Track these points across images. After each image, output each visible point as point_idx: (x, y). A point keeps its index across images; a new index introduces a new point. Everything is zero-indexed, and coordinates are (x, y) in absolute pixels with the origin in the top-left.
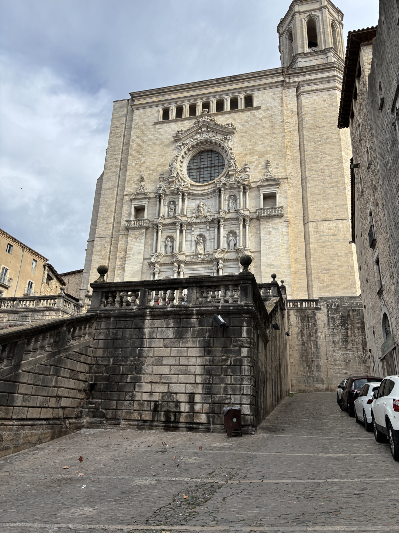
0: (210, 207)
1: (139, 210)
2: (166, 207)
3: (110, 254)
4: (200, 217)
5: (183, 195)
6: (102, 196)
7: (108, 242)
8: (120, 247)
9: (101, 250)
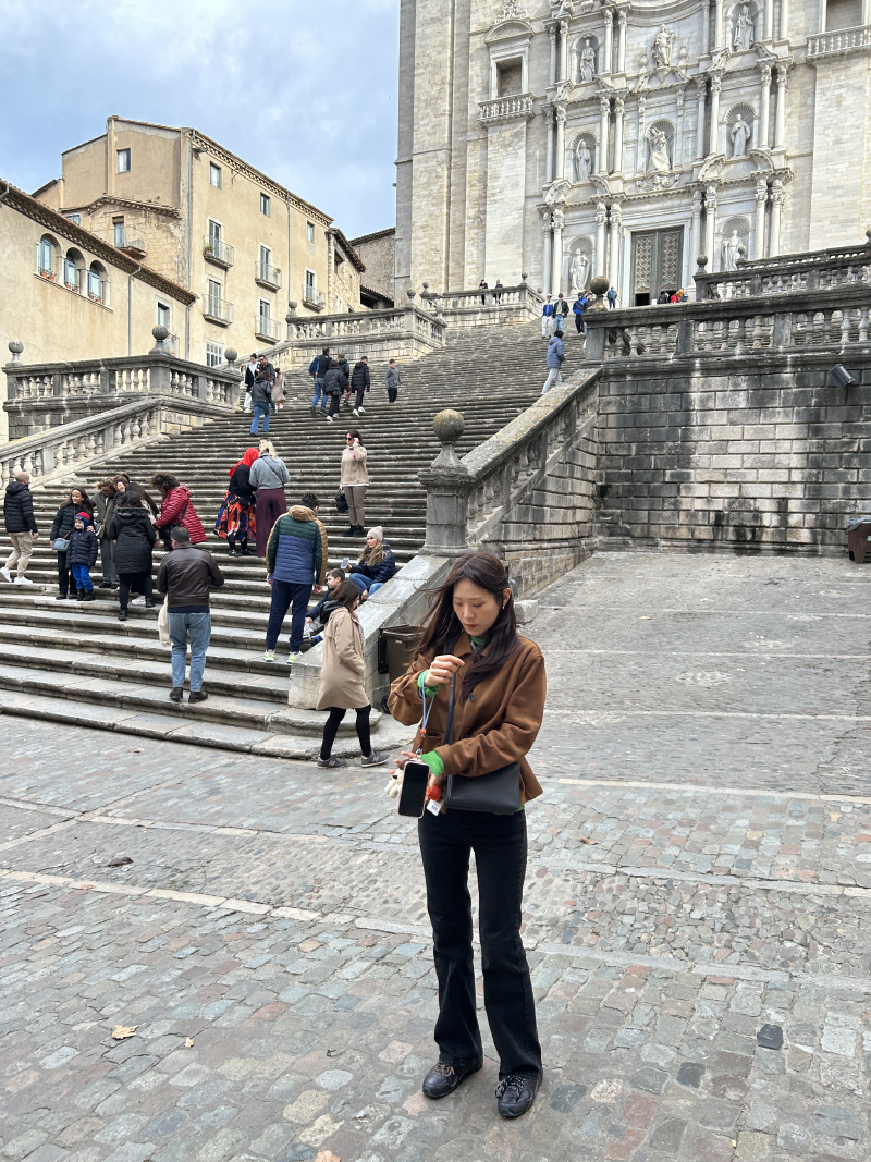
0: (685, 42)
1: (509, 70)
2: (575, 55)
3: (449, 191)
4: (661, 75)
5: (616, 17)
6: (417, 42)
7: (443, 162)
8: (470, 172)
9: (428, 184)
